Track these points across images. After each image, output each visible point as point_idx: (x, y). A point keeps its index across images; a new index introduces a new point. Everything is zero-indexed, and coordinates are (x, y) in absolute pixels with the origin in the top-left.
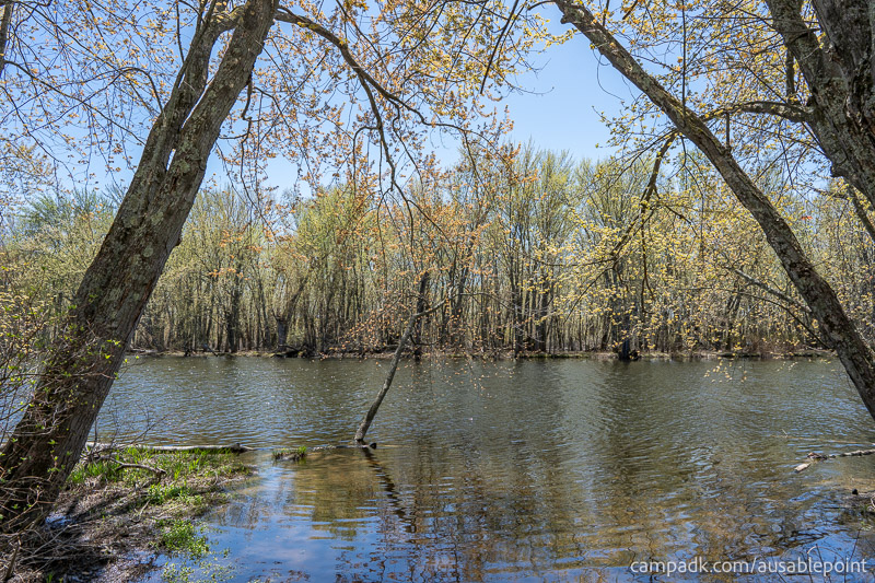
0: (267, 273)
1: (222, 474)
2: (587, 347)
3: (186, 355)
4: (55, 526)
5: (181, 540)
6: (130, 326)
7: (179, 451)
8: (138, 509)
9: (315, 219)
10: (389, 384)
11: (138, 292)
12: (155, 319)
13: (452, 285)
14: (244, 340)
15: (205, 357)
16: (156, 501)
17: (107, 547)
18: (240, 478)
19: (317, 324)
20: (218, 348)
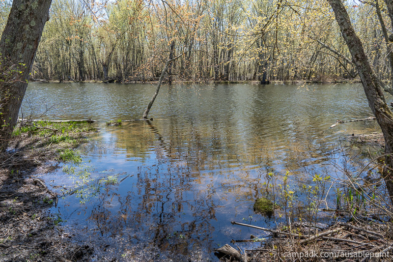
0: (95, 41)
1: (84, 131)
2: (247, 78)
3: (60, 82)
4: (11, 152)
5: (69, 157)
6: (30, 62)
7: (63, 122)
8: (48, 145)
9: (117, 13)
10: (157, 93)
11: (31, 45)
12: (43, 65)
13: (186, 46)
14: (87, 75)
15: (70, 83)
16: (55, 142)
17: (36, 160)
18: (92, 133)
19: (122, 67)
20: (76, 79)
